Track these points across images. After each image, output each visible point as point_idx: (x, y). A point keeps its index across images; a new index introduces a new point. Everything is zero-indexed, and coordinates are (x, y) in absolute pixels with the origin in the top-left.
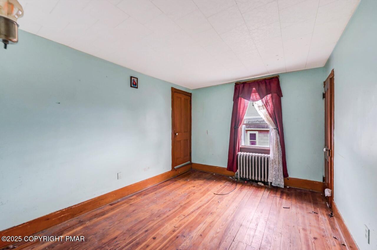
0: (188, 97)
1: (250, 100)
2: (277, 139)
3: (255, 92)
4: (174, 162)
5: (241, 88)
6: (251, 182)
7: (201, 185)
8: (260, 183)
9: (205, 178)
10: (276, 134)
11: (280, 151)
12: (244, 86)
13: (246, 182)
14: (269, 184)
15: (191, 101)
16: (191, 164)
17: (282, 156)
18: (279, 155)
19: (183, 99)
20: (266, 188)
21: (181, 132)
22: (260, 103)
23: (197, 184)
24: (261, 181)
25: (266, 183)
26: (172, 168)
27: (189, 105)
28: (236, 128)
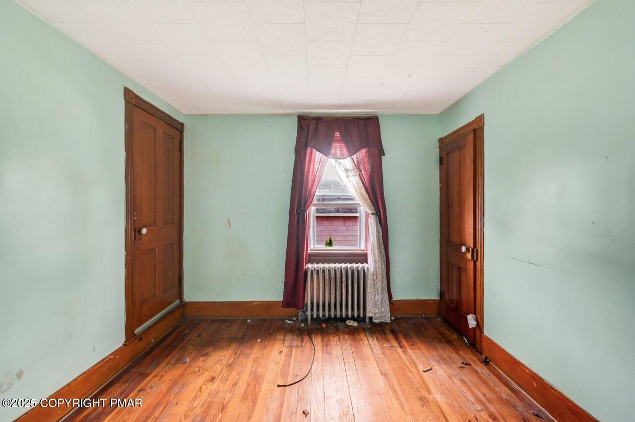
0: (173, 132)
1: (330, 156)
2: (378, 234)
3: (338, 141)
4: (134, 314)
5: (312, 127)
6: (332, 323)
7: (230, 366)
8: (350, 323)
9: (231, 340)
10: (377, 225)
11: (384, 255)
12: (317, 124)
13: (324, 325)
14: (367, 320)
15: (181, 143)
16: (183, 305)
17: (385, 263)
18: (382, 262)
19: (160, 132)
20: (364, 330)
21: (155, 225)
22: (348, 162)
23: (218, 367)
24: (353, 318)
25: (360, 320)
26: (127, 336)
27: (177, 153)
28: (300, 213)
